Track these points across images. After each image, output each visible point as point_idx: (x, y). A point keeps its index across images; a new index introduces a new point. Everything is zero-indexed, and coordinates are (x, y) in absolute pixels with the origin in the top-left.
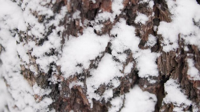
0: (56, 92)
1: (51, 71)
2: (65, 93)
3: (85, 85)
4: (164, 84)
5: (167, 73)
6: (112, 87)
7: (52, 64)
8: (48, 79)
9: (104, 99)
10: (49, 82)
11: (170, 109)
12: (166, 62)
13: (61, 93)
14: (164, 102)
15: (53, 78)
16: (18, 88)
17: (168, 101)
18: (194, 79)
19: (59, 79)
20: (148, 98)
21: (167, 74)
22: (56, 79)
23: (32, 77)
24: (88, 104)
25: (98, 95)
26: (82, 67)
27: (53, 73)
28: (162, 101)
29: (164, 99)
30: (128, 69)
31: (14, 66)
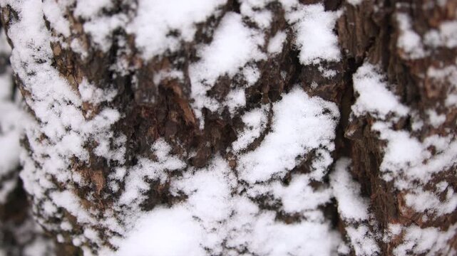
0: (128, 97)
1: (114, 48)
2: (144, 95)
3: (187, 77)
4: (352, 77)
5: (358, 52)
6: (243, 83)
7: (118, 32)
8: (109, 67)
9: (226, 108)
10: (112, 72)
11: (367, 127)
12: (354, 28)
13: (137, 96)
14: (353, 115)
15: (119, 64)
16: (48, 95)
17: (361, 110)
18: (413, 57)
19: (131, 64)
20: (321, 110)
21: (359, 54)
22: (126, 65)
23: (76, 67)
24: (194, 121)
25: (214, 101)
26: (180, 38)
27: (119, 52)
28: (349, 113)
29: (353, 108)
30: (276, 45)
31: (39, 50)
